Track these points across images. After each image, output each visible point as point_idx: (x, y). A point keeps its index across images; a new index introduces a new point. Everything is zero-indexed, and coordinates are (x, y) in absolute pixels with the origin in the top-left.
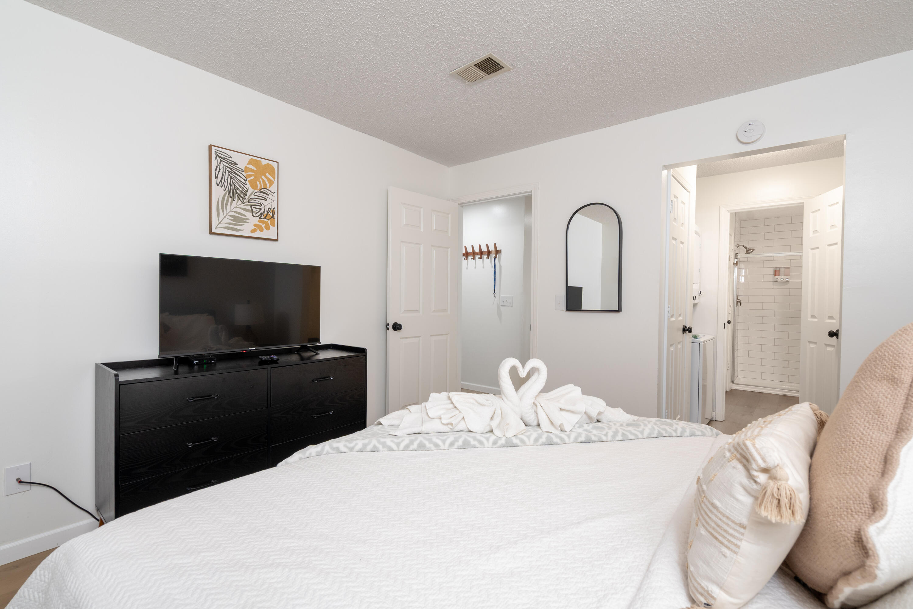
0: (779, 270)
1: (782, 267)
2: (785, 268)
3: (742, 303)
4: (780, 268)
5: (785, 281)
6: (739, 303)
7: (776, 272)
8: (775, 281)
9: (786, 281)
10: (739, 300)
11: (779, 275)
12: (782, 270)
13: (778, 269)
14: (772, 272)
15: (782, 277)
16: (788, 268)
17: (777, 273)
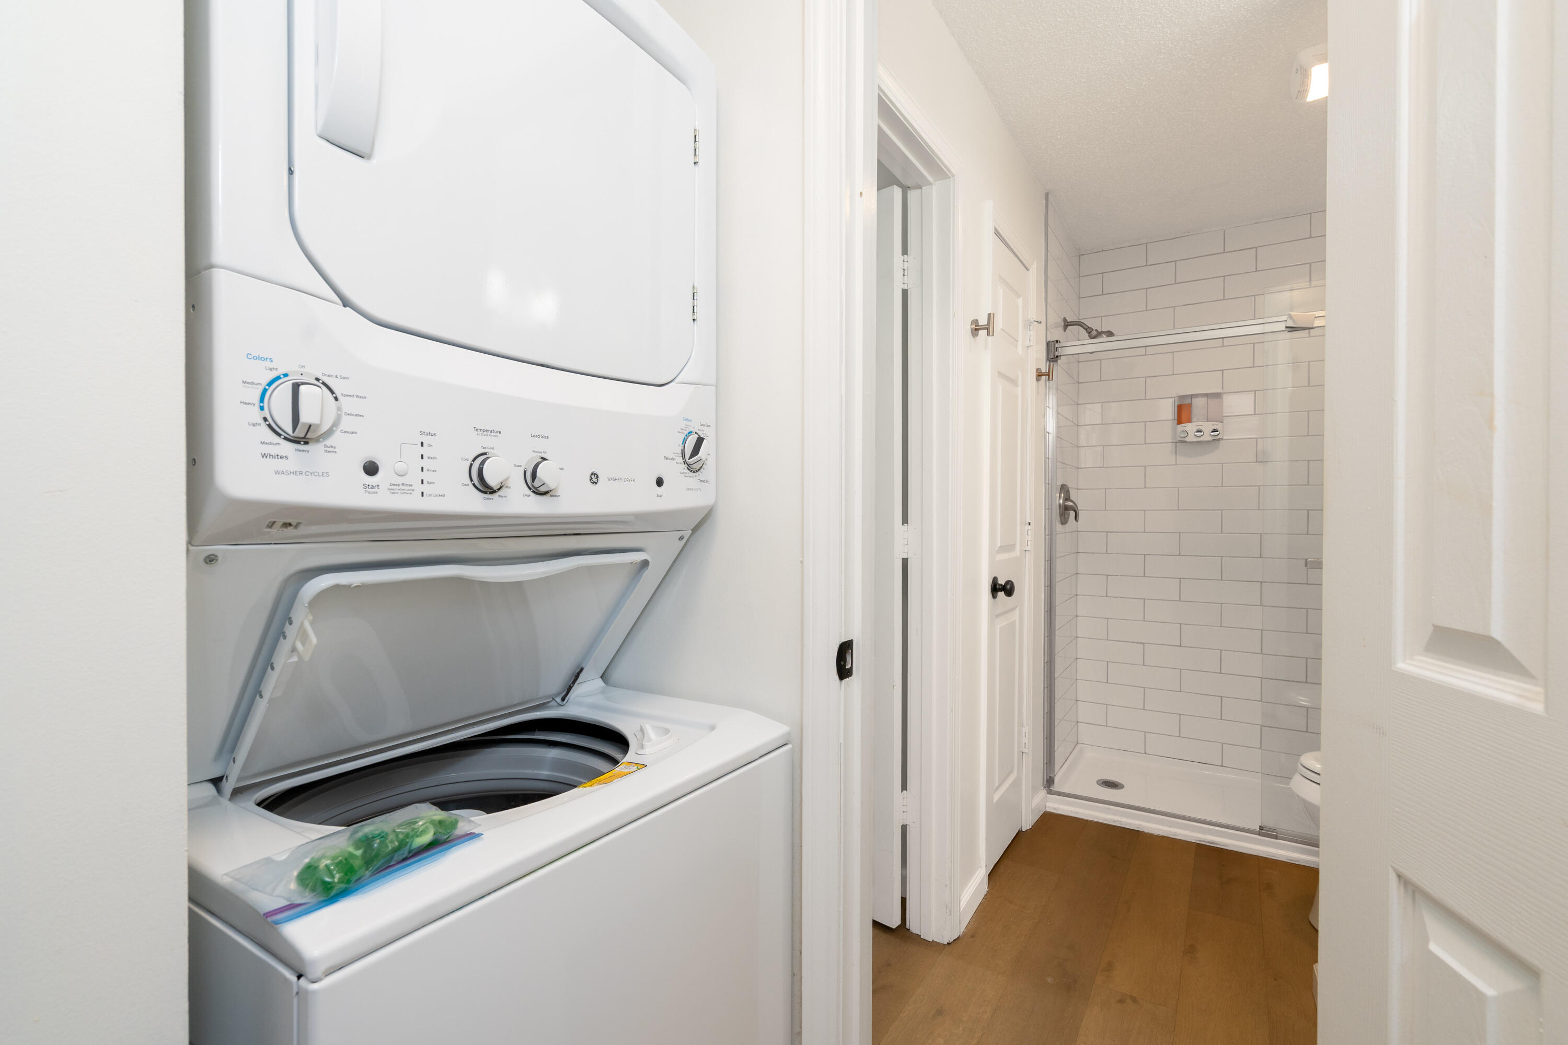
0: (1190, 405)
1: (1197, 396)
2: (1207, 395)
3: (1080, 513)
4: (1192, 396)
5: (1207, 437)
6: (1072, 514)
7: (1183, 412)
8: (1181, 443)
9: (1211, 439)
10: (1070, 503)
11: (1189, 421)
12: (1198, 403)
13: (1187, 401)
14: (1167, 410)
15: (1200, 428)
16: (1218, 396)
17: (1184, 415)
